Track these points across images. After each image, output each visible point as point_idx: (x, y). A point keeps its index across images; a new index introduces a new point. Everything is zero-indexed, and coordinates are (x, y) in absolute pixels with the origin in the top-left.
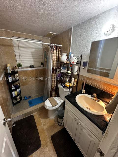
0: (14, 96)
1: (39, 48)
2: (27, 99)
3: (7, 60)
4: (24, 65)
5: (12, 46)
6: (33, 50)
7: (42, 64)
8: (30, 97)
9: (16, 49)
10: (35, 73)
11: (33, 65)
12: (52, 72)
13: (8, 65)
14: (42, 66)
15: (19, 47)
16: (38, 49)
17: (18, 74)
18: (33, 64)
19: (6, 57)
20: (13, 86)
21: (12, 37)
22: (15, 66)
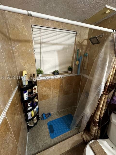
0: (29, 118)
1: (69, 45)
2: (45, 119)
3: (23, 64)
4: (45, 72)
5: (31, 41)
6: (60, 48)
7: (70, 69)
8: (50, 114)
9: (36, 47)
10: (59, 83)
11: (57, 71)
12: (103, 92)
13: (24, 73)
14: (70, 72)
15: (40, 43)
16: (67, 46)
17: (37, 86)
18: (57, 69)
19: (22, 61)
20: (29, 105)
21: (32, 25)
22: (34, 75)
